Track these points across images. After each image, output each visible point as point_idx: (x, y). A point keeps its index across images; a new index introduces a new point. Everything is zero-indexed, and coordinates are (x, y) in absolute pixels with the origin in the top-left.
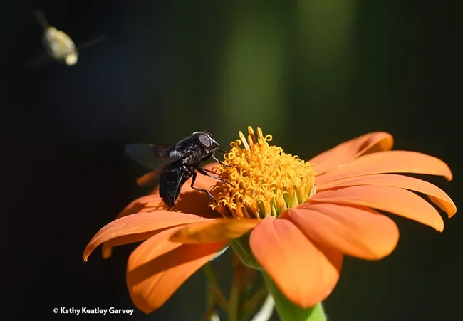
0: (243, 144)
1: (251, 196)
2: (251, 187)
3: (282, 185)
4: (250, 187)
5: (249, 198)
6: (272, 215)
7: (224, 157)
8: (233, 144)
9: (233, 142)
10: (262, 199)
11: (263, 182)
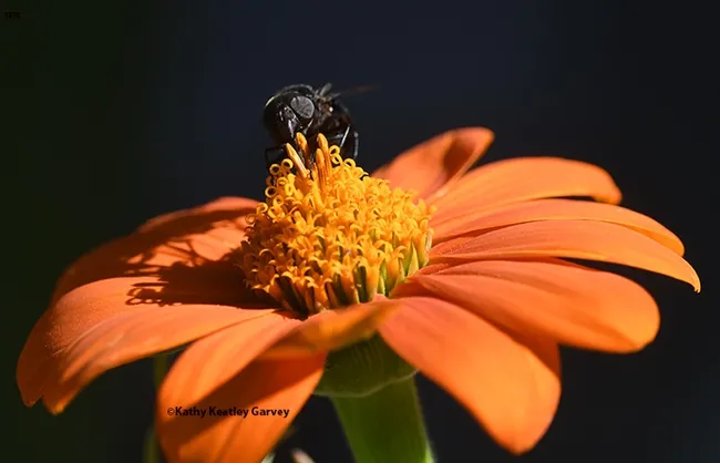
0: (295, 166)
1: (341, 261)
2: (338, 243)
3: (391, 236)
4: (336, 243)
5: (338, 264)
6: (379, 291)
7: (267, 193)
8: (276, 169)
9: (275, 165)
10: (364, 262)
11: (358, 234)
